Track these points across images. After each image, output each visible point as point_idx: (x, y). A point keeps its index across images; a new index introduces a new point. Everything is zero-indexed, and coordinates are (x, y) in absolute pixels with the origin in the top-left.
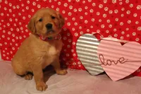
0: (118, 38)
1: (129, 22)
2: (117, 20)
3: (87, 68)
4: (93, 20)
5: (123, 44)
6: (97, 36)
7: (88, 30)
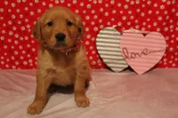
0: (140, 29)
1: (150, 12)
2: (138, 10)
3: (109, 65)
4: (114, 12)
5: (145, 35)
6: (118, 29)
7: (109, 23)
